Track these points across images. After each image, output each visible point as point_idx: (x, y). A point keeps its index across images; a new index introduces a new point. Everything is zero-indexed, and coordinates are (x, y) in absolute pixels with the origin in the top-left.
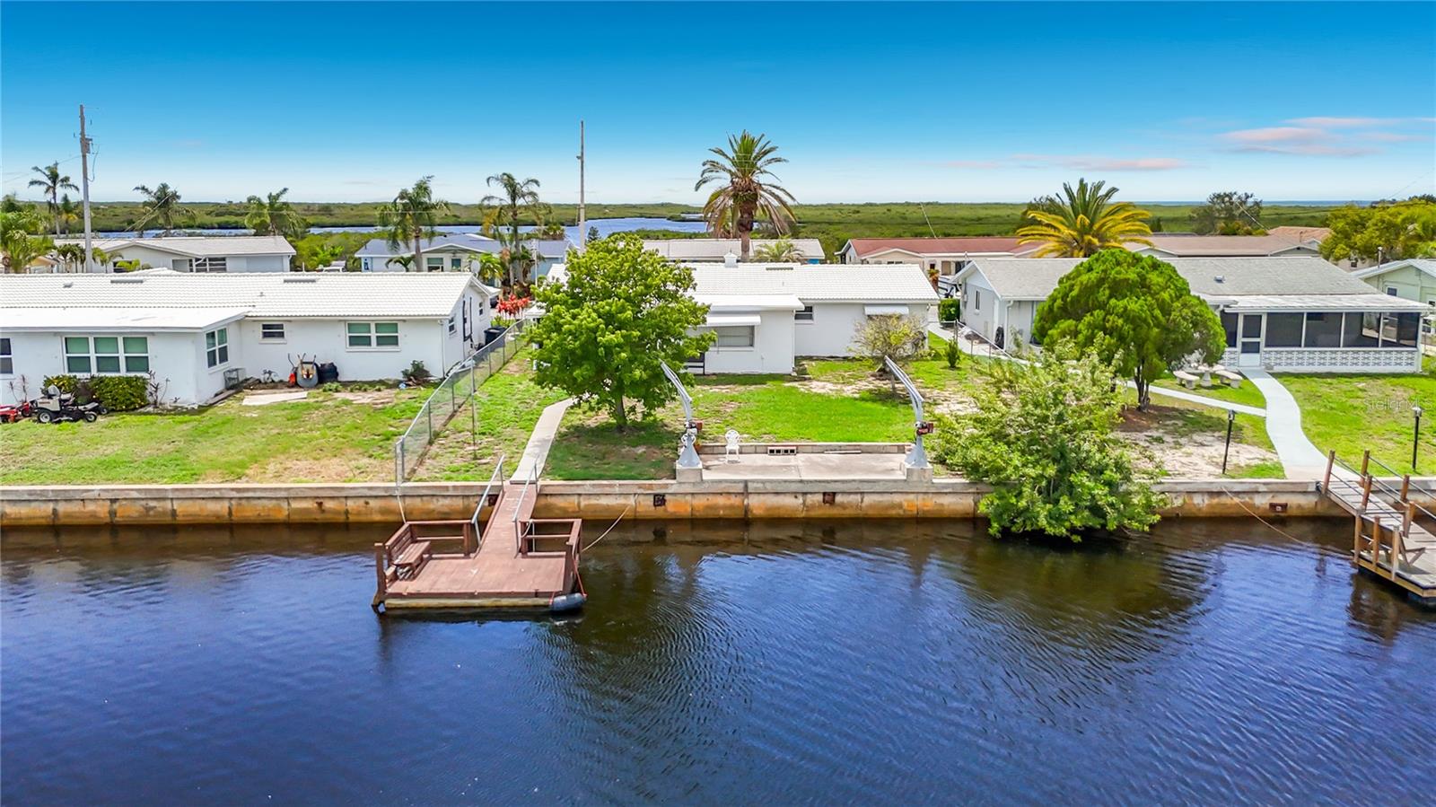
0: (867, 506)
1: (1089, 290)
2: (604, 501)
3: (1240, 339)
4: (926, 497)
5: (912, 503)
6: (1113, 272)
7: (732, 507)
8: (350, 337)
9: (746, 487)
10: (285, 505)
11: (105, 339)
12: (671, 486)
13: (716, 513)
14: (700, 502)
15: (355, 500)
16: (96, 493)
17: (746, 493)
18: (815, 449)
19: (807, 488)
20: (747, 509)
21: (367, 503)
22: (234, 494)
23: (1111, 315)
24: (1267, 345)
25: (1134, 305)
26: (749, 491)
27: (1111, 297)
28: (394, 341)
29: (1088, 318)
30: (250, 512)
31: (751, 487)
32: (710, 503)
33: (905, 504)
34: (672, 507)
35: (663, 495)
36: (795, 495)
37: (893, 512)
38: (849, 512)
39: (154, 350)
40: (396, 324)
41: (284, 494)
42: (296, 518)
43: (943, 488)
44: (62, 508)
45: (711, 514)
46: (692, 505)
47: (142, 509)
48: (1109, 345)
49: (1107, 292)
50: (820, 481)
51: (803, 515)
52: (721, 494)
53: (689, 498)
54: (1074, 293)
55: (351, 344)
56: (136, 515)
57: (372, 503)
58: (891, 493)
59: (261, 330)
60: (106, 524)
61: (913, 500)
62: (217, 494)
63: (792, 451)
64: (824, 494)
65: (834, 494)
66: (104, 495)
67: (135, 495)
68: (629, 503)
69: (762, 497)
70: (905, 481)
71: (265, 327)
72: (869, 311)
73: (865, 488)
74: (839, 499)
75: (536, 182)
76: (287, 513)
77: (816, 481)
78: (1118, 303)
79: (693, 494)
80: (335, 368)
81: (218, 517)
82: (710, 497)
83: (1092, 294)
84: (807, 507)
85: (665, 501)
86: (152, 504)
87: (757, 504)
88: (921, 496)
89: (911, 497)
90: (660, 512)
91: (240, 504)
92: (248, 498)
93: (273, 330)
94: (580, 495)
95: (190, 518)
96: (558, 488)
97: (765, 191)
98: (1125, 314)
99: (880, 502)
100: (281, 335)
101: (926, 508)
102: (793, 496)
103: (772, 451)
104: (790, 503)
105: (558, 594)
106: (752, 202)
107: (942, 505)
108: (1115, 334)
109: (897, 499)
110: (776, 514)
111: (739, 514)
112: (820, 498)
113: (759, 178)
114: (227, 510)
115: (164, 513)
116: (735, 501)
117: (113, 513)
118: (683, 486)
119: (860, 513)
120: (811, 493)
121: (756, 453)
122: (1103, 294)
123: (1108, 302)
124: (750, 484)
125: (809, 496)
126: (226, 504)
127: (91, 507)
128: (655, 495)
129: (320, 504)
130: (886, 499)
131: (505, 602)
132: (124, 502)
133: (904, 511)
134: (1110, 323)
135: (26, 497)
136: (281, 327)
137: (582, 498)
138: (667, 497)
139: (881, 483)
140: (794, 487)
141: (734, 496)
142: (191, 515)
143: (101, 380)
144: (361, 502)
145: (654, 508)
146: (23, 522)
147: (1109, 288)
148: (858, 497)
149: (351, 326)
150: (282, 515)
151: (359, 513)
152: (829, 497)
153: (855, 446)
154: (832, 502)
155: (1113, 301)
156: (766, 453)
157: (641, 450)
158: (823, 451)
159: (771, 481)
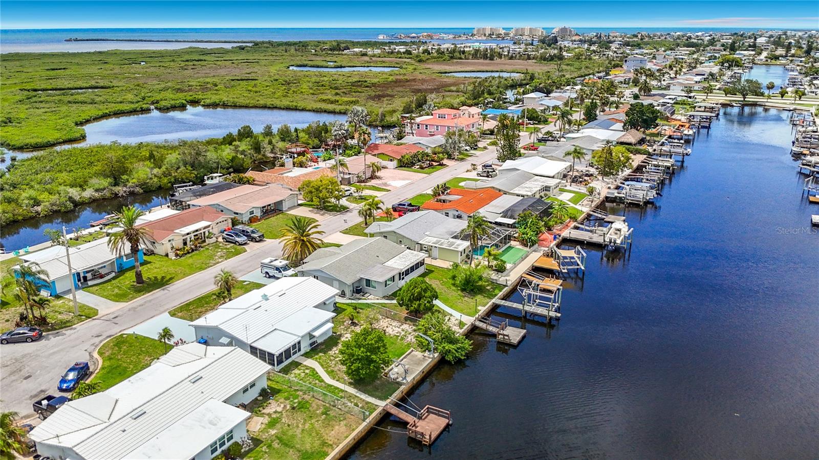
28: (254, 385)
39: (234, 432)
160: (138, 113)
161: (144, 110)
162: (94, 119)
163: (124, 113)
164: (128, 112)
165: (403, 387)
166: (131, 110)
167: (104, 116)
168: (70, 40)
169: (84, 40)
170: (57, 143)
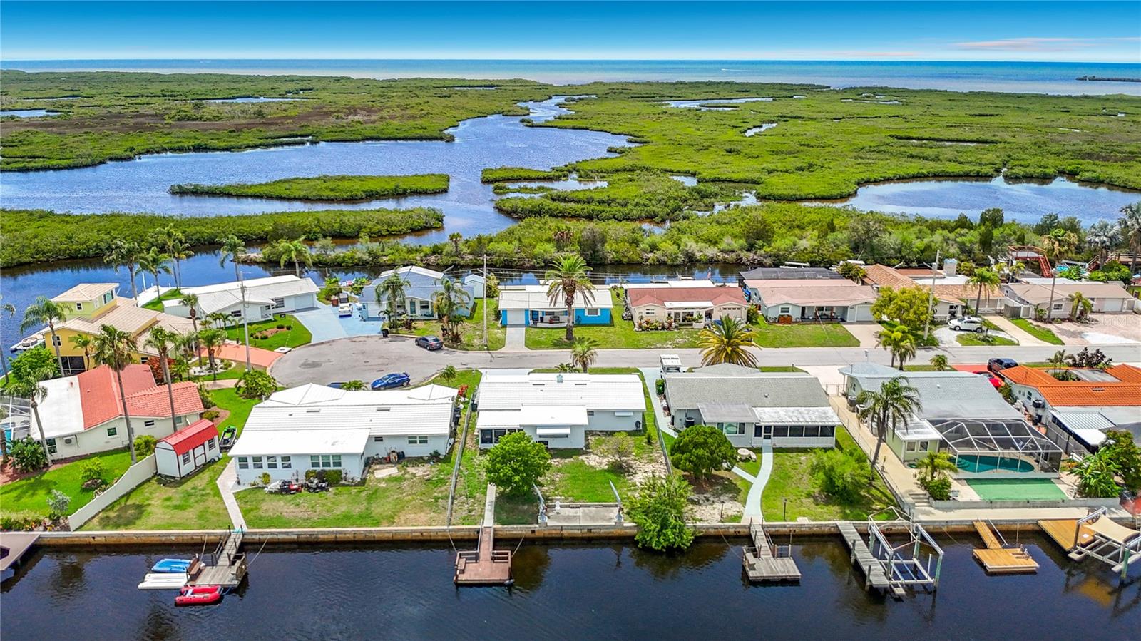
0: (602, 533)
3: (763, 434)
5: (617, 532)
7: (557, 534)
9: (562, 527)
10: (410, 535)
11: (325, 456)
12: (537, 528)
13: (553, 536)
14: (547, 532)
15: (433, 532)
17: (562, 529)
20: (562, 534)
21: (437, 533)
24: (774, 436)
25: (701, 452)
28: (426, 442)
32: (550, 532)
34: (538, 534)
37: (610, 535)
38: (596, 535)
39: (343, 460)
40: (427, 436)
41: (409, 531)
42: (414, 538)
43: (627, 527)
45: (551, 536)
46: (544, 533)
50: (586, 526)
51: (581, 536)
52: (554, 530)
55: (409, 443)
56: (362, 538)
57: (439, 533)
59: (374, 439)
62: (388, 531)
63: (579, 507)
64: (588, 529)
65: (591, 529)
68: (524, 532)
69: (567, 531)
70: (614, 525)
72: (617, 414)
73: (601, 527)
79: (544, 529)
80: (405, 453)
83: (688, 444)
84: (582, 533)
85: (535, 531)
87: (565, 533)
88: (620, 530)
90: (533, 536)
92: (398, 532)
93: (378, 439)
96: (500, 528)
98: (697, 456)
99: (606, 531)
100: (382, 440)
101: (621, 533)
103: (571, 507)
104: (577, 532)
105: (507, 579)
106: (573, 292)
107: (627, 532)
109: (612, 530)
110: (572, 536)
111: (560, 536)
112: (586, 531)
114: (392, 536)
116: (558, 532)
118: (540, 526)
119: (600, 535)
122: (691, 447)
125: (583, 530)
128: (532, 530)
129: (422, 534)
130: (608, 530)
133: (614, 534)
139: (606, 526)
140: (577, 527)
141: (558, 530)
143: (324, 471)
144: (435, 533)
145: (532, 534)
148: (599, 530)
149: (409, 437)
151: (434, 536)
152: (590, 531)
156: (569, 507)
157: (526, 507)
158: (590, 506)
159: (570, 526)
160: (971, 179)
161: (981, 176)
162: (898, 179)
163: (950, 176)
164: (955, 176)
165: (537, 526)
166: (962, 173)
167: (917, 177)
168: (1083, 79)
169: (1104, 80)
170: (806, 199)
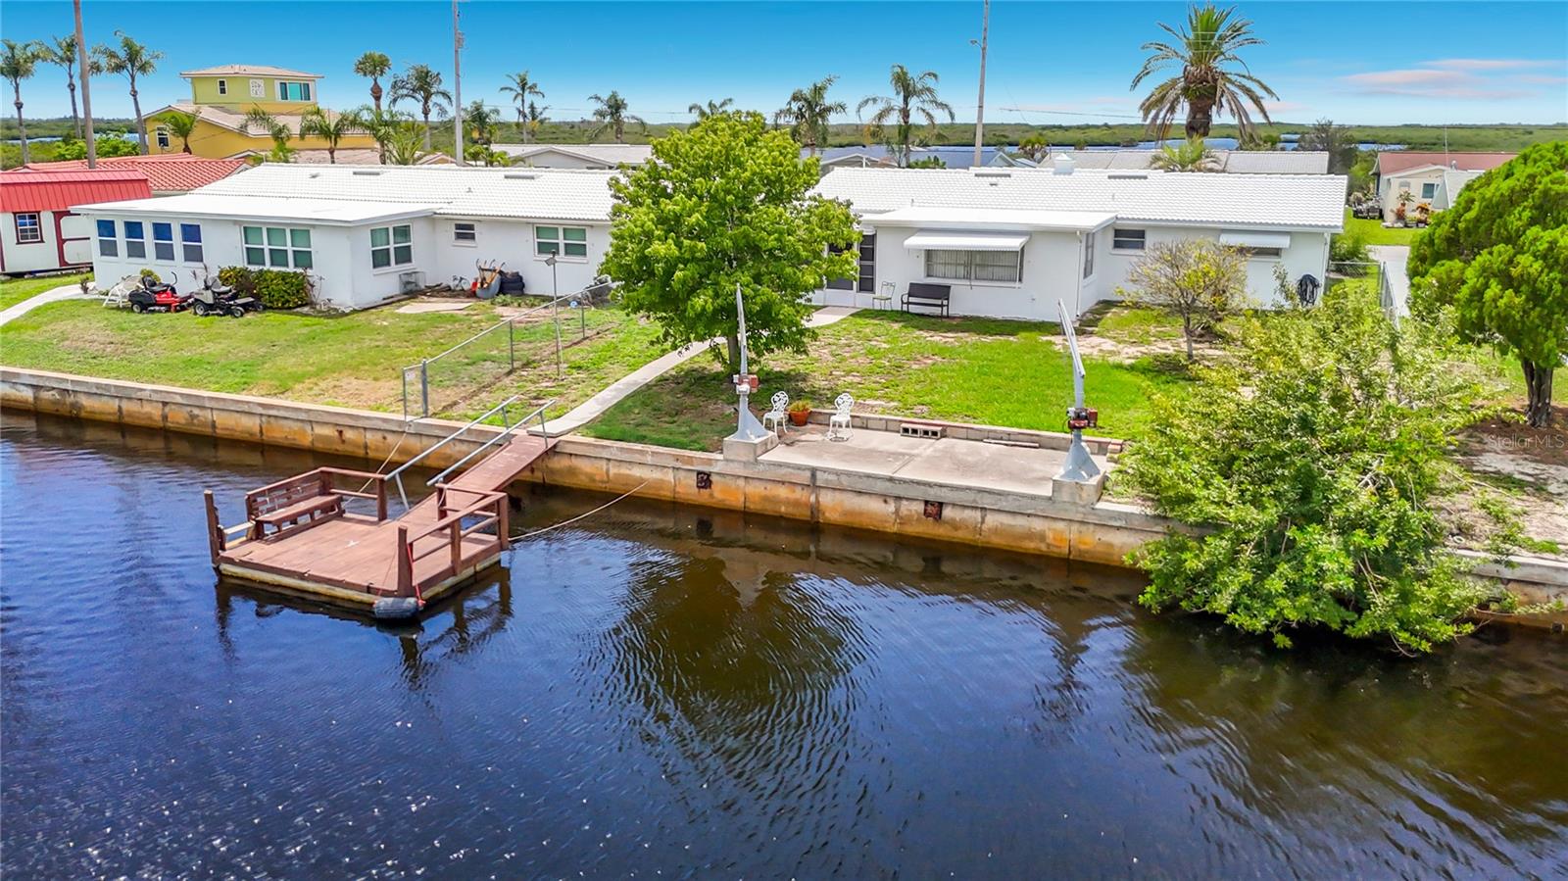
0: (989, 529)
1: (1497, 210)
2: (637, 472)
4: (1084, 528)
5: (1060, 535)
6: (1547, 179)
7: (797, 503)
8: (539, 243)
9: (814, 476)
10: (308, 428)
11: (275, 230)
12: (716, 462)
13: (777, 509)
14: (756, 490)
15: (374, 433)
16: (148, 393)
17: (813, 485)
18: (972, 434)
19: (899, 491)
20: (815, 509)
21: (385, 438)
22: (260, 410)
23: (1524, 253)
26: (818, 483)
27: (1532, 222)
28: (582, 250)
29: (1483, 258)
30: (280, 433)
31: (821, 477)
32: (767, 493)
33: (1050, 535)
34: (721, 493)
35: (709, 475)
36: (885, 498)
37: (1031, 545)
38: (961, 535)
39: (318, 244)
40: (584, 230)
41: (303, 416)
42: (319, 446)
43: (1111, 518)
44: (126, 406)
45: (769, 509)
46: (745, 494)
47: (187, 416)
48: (1510, 306)
49: (1527, 214)
50: (918, 483)
51: (895, 529)
52: (783, 483)
53: (741, 482)
54: (1471, 215)
55: (540, 252)
56: (183, 421)
57: (390, 438)
58: (1029, 515)
59: (454, 230)
60: (161, 429)
61: (1062, 532)
62: (246, 408)
63: (935, 433)
64: (927, 502)
65: (941, 504)
66: (155, 397)
67: (179, 399)
68: (666, 479)
69: (838, 494)
70: (1050, 498)
71: (458, 227)
72: (1226, 240)
73: (986, 501)
74: (947, 512)
75: (935, 76)
76: (310, 439)
77: (912, 482)
78: (1542, 234)
79: (746, 478)
80: (521, 278)
81: (251, 435)
82: (769, 486)
83: (1501, 217)
84: (901, 518)
85: (711, 482)
86: (196, 411)
87: (832, 505)
88: (1075, 527)
89: (1061, 525)
90: (704, 497)
91: (269, 422)
92: (276, 417)
93: (465, 231)
94: (609, 460)
95: (227, 432)
96: (580, 447)
97: (1232, 83)
99: (1011, 526)
100: (472, 237)
101: (1082, 547)
102: (881, 500)
103: (906, 430)
104: (877, 511)
105: (386, 594)
106: (1209, 98)
107: (1110, 545)
108: (1524, 288)
109: (1038, 525)
110: (857, 522)
111: (804, 514)
112: (921, 507)
113: (1220, 65)
114: (258, 429)
115: (204, 424)
116: (799, 494)
117: (165, 417)
118: (731, 464)
119: (980, 540)
120: (908, 499)
121: (886, 430)
123: (1524, 232)
124: (819, 475)
125: (905, 502)
126: (257, 421)
127: (147, 408)
128: (699, 473)
129: (341, 432)
130: (1020, 522)
131: (340, 592)
132: (173, 407)
133: (1048, 545)
134: (1519, 269)
135: (94, 390)
136: (471, 227)
137: (611, 464)
138: (714, 478)
139: (1010, 498)
140: (880, 487)
141: (800, 488)
142: (227, 429)
143: (269, 274)
144: (379, 436)
145: (697, 490)
146: (98, 417)
147: (1534, 207)
148: (978, 514)
149: (539, 231)
150: (306, 441)
151: (377, 449)
152: (934, 509)
153: (1032, 435)
154: (938, 517)
155: (1535, 230)
156: (898, 432)
158: (981, 437)
159: (849, 474)
